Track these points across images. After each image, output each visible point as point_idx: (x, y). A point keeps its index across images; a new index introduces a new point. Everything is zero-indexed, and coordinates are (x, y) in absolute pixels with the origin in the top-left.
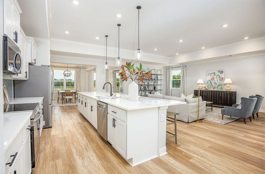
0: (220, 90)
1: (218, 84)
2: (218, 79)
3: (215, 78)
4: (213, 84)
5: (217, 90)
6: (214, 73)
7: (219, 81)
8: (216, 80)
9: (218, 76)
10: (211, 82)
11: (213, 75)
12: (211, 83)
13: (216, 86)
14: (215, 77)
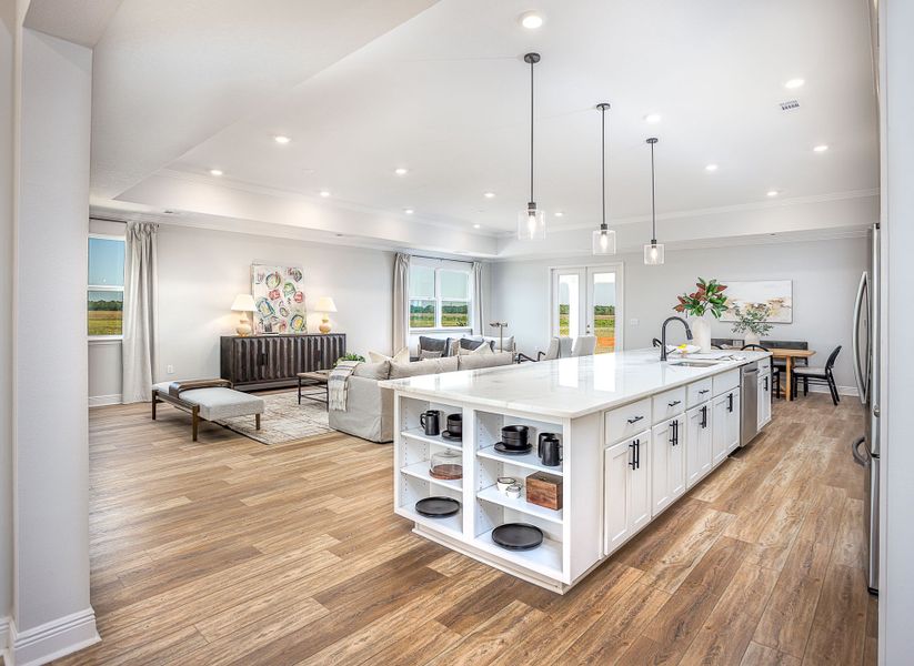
0: (299, 332)
1: (292, 314)
2: (291, 297)
3: (282, 294)
4: (278, 314)
5: (292, 332)
6: (277, 276)
7: (293, 302)
8: (285, 300)
9: (289, 289)
10: (272, 305)
11: (273, 281)
12: (270, 308)
13: (288, 320)
14: (281, 289)
